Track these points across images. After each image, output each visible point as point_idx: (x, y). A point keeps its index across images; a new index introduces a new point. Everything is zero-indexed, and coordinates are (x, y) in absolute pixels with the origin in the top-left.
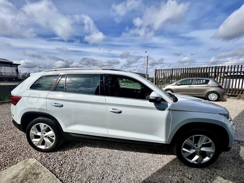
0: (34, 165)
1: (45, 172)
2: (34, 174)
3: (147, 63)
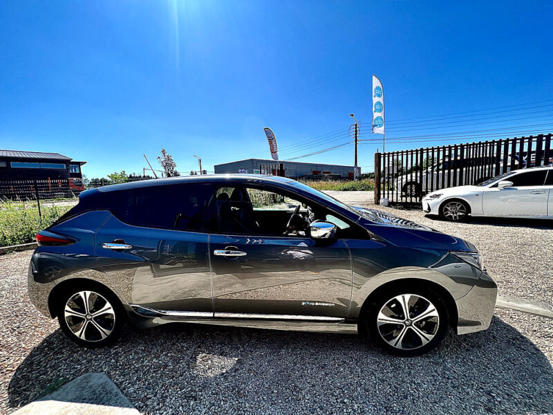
3: (356, 141)
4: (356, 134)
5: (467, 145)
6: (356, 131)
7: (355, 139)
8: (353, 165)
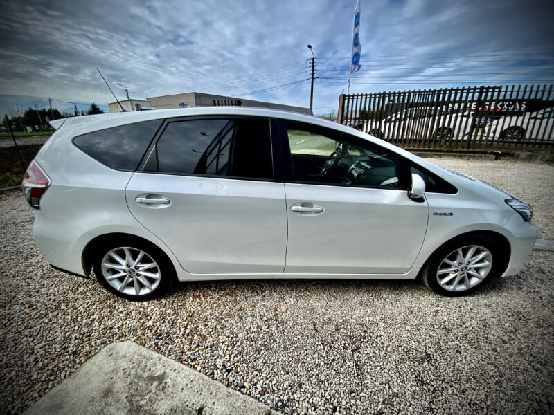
0: (136, 356)
1: (176, 372)
2: (151, 379)
3: (313, 78)
4: (313, 71)
5: (414, 92)
6: (313, 67)
7: (311, 76)
8: (309, 107)
